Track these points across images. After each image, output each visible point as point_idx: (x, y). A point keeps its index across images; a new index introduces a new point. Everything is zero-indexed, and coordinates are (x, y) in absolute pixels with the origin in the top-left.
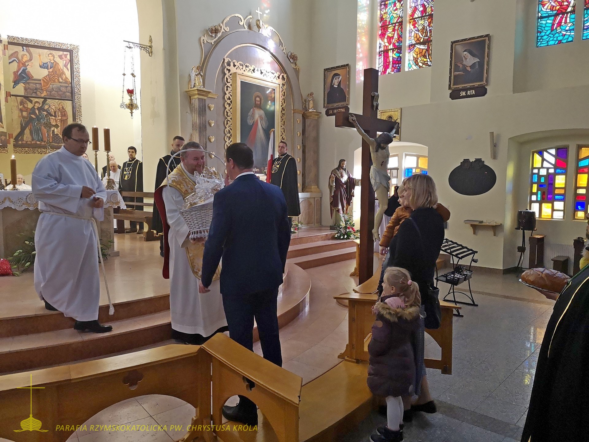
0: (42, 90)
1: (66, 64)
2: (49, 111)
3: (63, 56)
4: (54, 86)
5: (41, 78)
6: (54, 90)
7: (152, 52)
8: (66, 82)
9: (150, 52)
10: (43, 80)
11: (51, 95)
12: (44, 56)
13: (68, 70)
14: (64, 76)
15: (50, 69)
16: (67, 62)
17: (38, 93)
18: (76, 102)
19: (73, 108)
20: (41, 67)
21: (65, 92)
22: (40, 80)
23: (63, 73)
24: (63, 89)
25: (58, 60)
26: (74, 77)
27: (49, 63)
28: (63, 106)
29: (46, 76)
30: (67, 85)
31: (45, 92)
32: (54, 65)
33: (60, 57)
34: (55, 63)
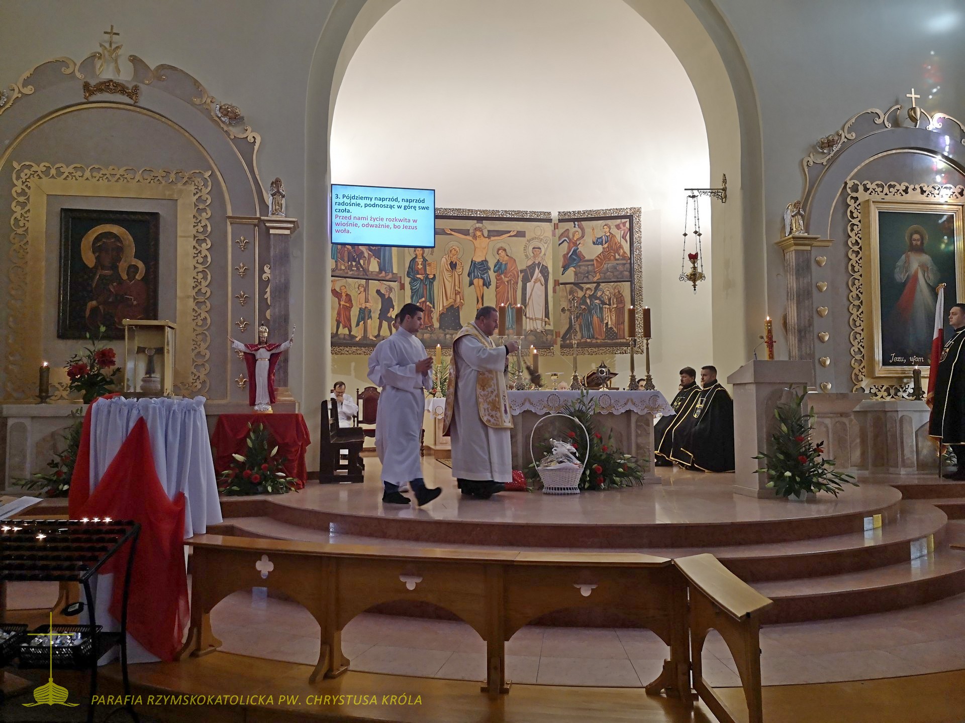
0: (595, 272)
1: (625, 235)
2: (602, 299)
3: (621, 226)
4: (609, 265)
5: (593, 257)
6: (609, 270)
7: (726, 197)
8: (624, 258)
9: (723, 197)
10: (596, 260)
11: (605, 278)
12: (598, 229)
13: (626, 241)
14: (622, 251)
15: (605, 244)
16: (626, 233)
17: (590, 276)
18: (635, 283)
19: (632, 291)
20: (594, 243)
21: (622, 272)
22: (592, 260)
23: (621, 247)
24: (620, 268)
25: (614, 231)
26: (634, 250)
27: (603, 237)
28: (620, 289)
29: (600, 254)
30: (624, 262)
31: (598, 274)
32: (610, 238)
33: (618, 227)
34: (610, 236)
